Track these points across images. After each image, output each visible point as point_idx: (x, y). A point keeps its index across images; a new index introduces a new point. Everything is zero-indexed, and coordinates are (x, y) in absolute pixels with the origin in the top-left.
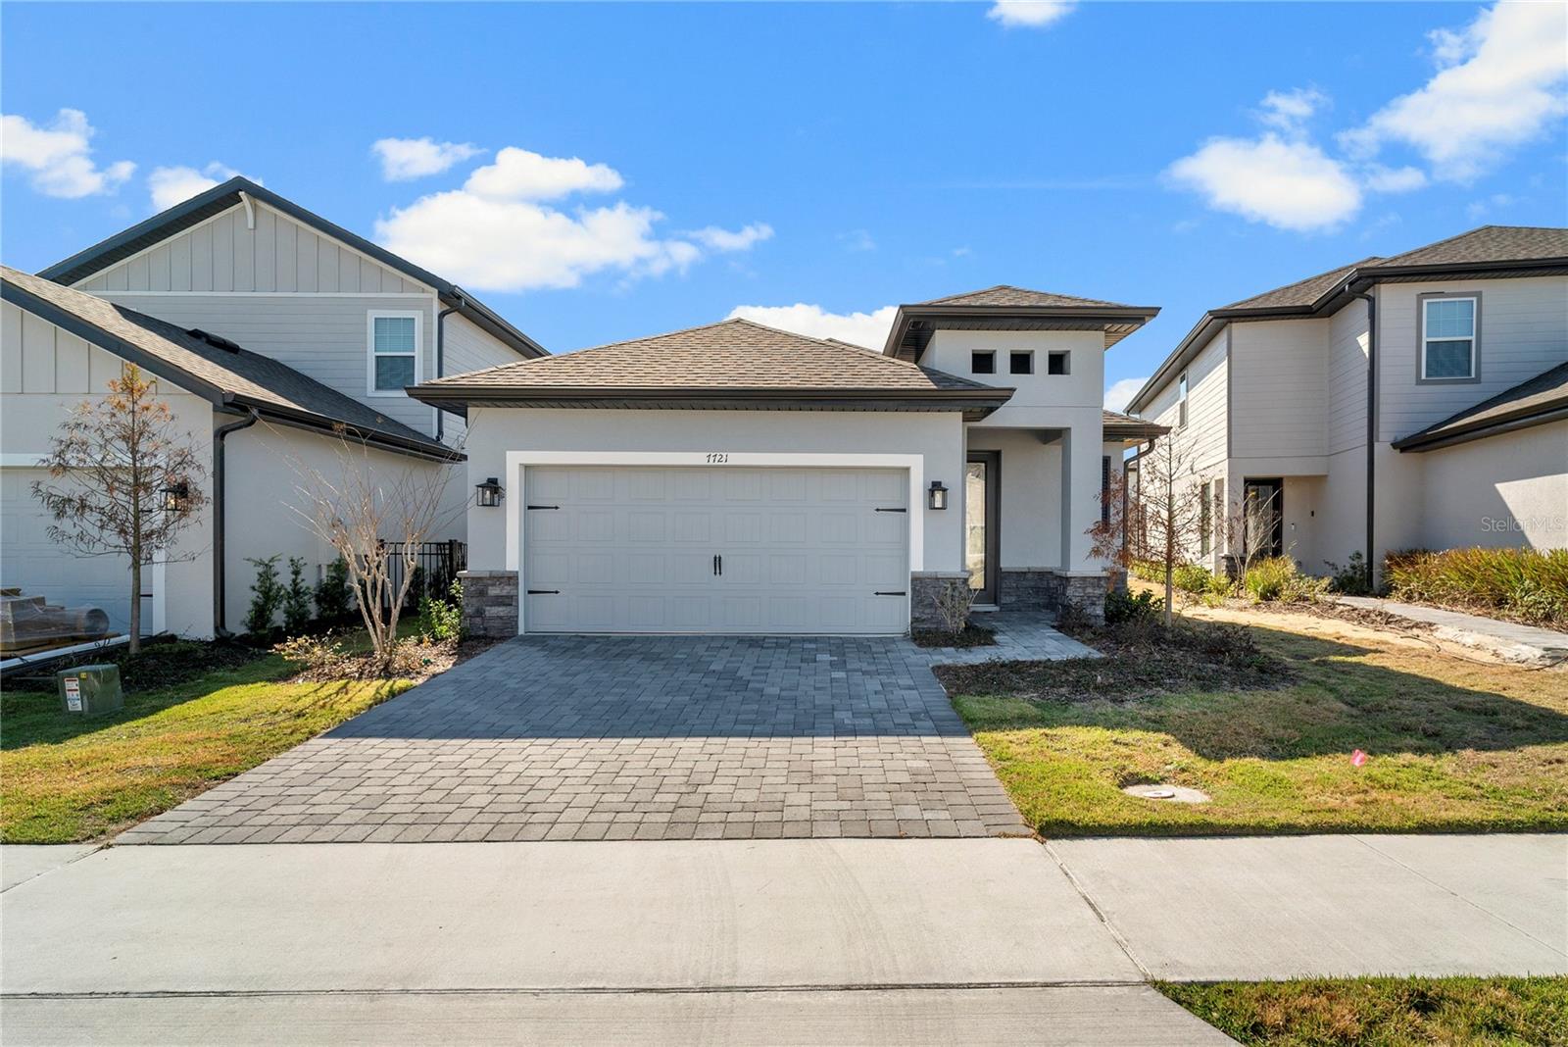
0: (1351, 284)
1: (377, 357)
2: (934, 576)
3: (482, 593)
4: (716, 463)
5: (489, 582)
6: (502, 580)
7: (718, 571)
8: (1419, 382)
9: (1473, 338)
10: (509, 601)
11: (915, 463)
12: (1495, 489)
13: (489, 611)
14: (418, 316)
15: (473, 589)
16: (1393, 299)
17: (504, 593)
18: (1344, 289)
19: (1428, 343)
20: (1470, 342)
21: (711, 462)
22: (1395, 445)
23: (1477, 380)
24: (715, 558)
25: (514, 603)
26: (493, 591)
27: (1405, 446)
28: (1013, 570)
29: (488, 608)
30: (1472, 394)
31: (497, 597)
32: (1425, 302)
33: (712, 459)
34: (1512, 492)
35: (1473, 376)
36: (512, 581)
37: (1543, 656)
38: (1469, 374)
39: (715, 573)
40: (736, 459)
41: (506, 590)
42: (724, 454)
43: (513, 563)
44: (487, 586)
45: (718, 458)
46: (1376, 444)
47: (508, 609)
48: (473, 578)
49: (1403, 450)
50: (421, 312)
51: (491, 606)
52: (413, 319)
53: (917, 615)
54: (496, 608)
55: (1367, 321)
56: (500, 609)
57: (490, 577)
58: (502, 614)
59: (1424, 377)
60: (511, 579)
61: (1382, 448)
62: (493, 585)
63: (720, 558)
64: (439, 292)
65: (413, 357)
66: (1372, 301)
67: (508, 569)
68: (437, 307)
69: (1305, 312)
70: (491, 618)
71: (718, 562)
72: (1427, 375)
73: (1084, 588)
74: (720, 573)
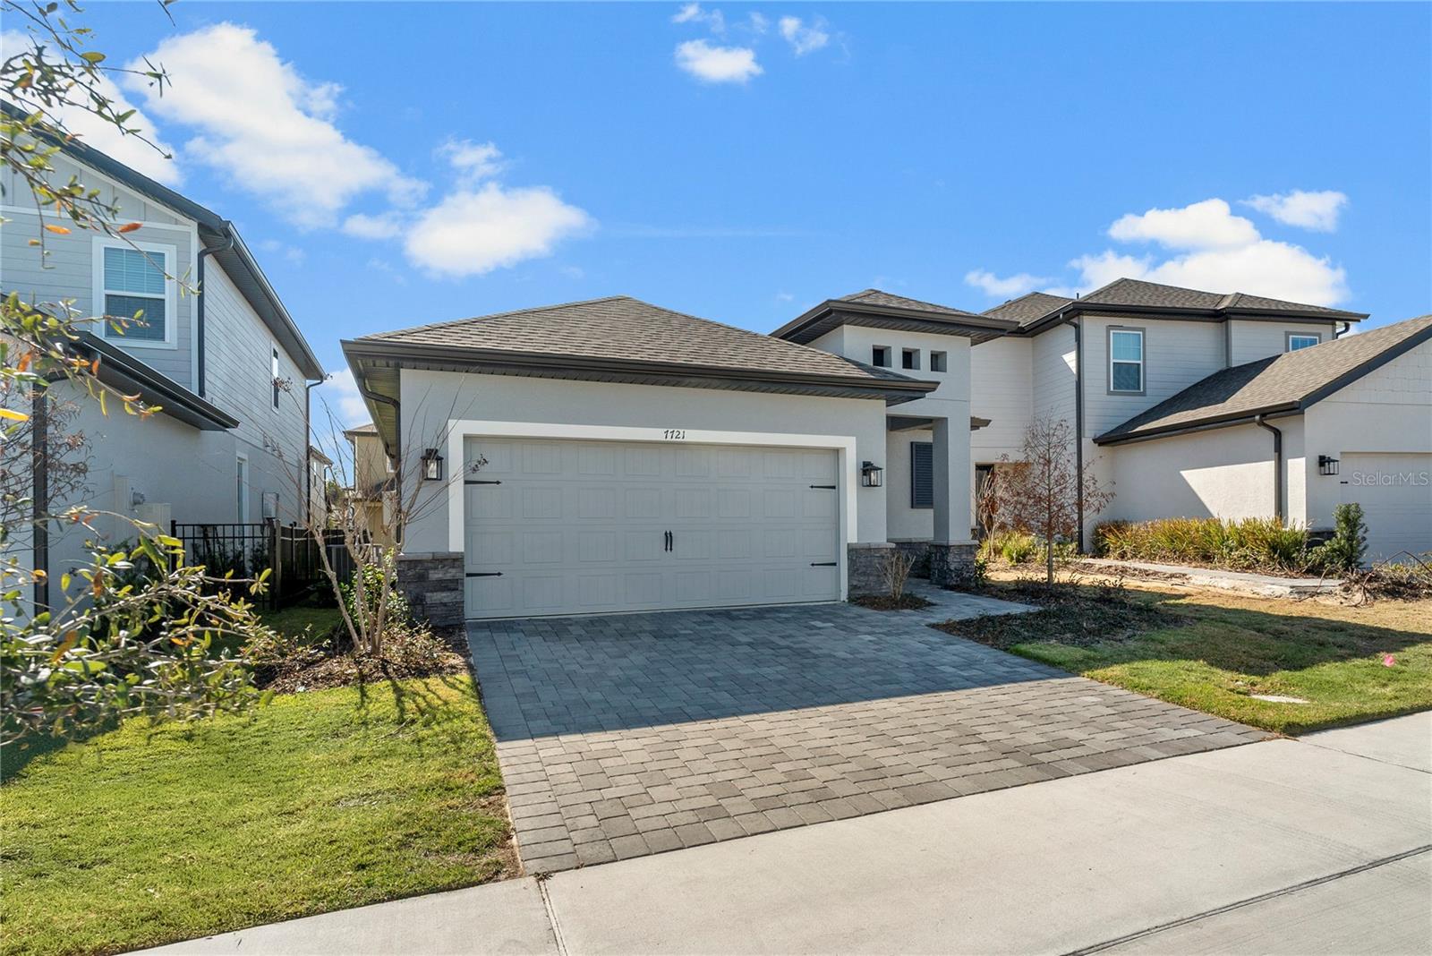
0: (1064, 314)
1: (108, 296)
2: (867, 546)
3: (422, 578)
4: (674, 439)
5: (430, 565)
6: (446, 563)
7: (669, 548)
8: (1109, 393)
9: (1141, 362)
10: (453, 585)
11: (849, 444)
12: (1181, 475)
13: (431, 597)
14: (170, 253)
15: (410, 573)
16: (1093, 327)
17: (448, 576)
18: (1059, 316)
19: (1114, 363)
20: (1139, 365)
21: (669, 439)
22: (1095, 441)
23: (1144, 394)
24: (666, 534)
25: (460, 588)
26: (435, 575)
27: (1102, 441)
28: (905, 541)
29: (429, 594)
30: (1142, 404)
31: (440, 581)
32: (1112, 332)
33: (669, 435)
34: (1194, 477)
35: (1142, 390)
36: (457, 563)
37: (1291, 592)
38: (1139, 388)
39: (666, 549)
40: (692, 436)
41: (452, 573)
42: (681, 431)
43: (456, 544)
44: (427, 569)
45: (675, 434)
46: (1083, 439)
47: (454, 594)
48: (410, 561)
49: (1100, 445)
50: (174, 248)
51: (432, 592)
52: (163, 255)
53: (855, 583)
54: (439, 593)
55: (1074, 343)
56: (444, 594)
57: (433, 559)
58: (445, 600)
59: (1112, 389)
60: (456, 560)
61: (1087, 442)
62: (436, 568)
63: (670, 533)
64: (200, 226)
65: (164, 300)
66: (1077, 327)
67: (451, 550)
68: (195, 245)
69: (1020, 332)
70: (432, 606)
71: (669, 538)
72: (1114, 388)
73: (960, 555)
74: (671, 549)
